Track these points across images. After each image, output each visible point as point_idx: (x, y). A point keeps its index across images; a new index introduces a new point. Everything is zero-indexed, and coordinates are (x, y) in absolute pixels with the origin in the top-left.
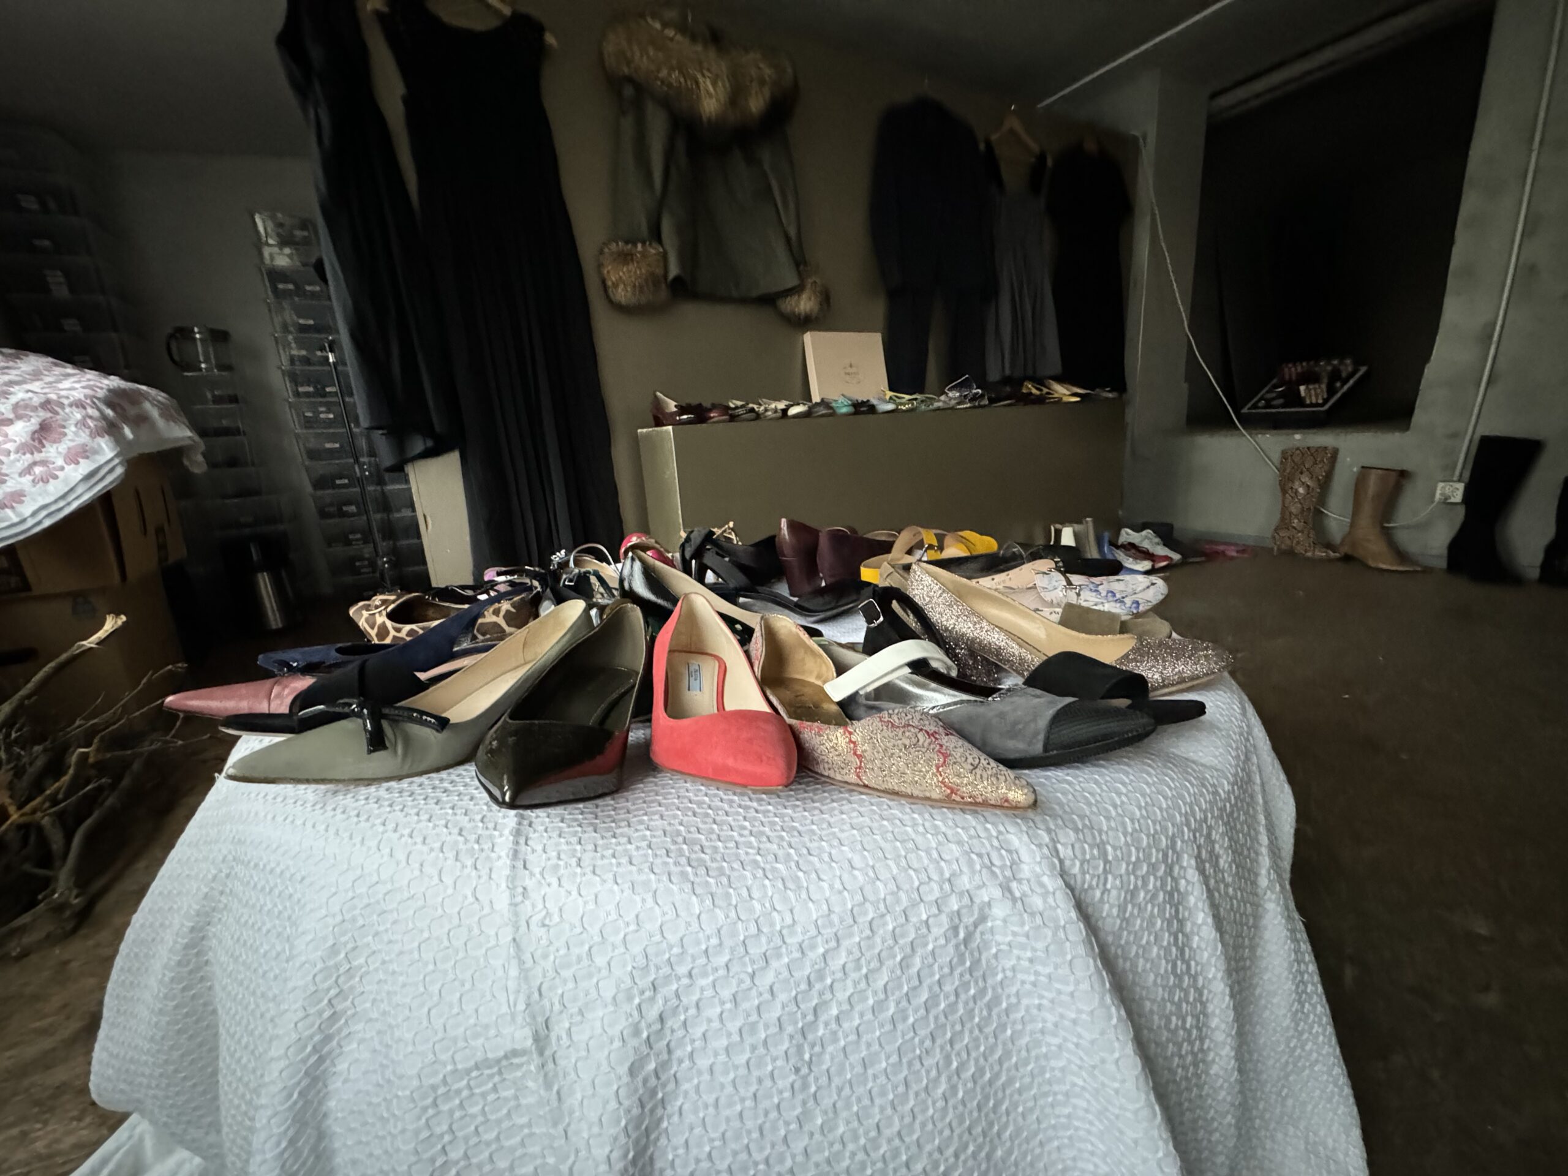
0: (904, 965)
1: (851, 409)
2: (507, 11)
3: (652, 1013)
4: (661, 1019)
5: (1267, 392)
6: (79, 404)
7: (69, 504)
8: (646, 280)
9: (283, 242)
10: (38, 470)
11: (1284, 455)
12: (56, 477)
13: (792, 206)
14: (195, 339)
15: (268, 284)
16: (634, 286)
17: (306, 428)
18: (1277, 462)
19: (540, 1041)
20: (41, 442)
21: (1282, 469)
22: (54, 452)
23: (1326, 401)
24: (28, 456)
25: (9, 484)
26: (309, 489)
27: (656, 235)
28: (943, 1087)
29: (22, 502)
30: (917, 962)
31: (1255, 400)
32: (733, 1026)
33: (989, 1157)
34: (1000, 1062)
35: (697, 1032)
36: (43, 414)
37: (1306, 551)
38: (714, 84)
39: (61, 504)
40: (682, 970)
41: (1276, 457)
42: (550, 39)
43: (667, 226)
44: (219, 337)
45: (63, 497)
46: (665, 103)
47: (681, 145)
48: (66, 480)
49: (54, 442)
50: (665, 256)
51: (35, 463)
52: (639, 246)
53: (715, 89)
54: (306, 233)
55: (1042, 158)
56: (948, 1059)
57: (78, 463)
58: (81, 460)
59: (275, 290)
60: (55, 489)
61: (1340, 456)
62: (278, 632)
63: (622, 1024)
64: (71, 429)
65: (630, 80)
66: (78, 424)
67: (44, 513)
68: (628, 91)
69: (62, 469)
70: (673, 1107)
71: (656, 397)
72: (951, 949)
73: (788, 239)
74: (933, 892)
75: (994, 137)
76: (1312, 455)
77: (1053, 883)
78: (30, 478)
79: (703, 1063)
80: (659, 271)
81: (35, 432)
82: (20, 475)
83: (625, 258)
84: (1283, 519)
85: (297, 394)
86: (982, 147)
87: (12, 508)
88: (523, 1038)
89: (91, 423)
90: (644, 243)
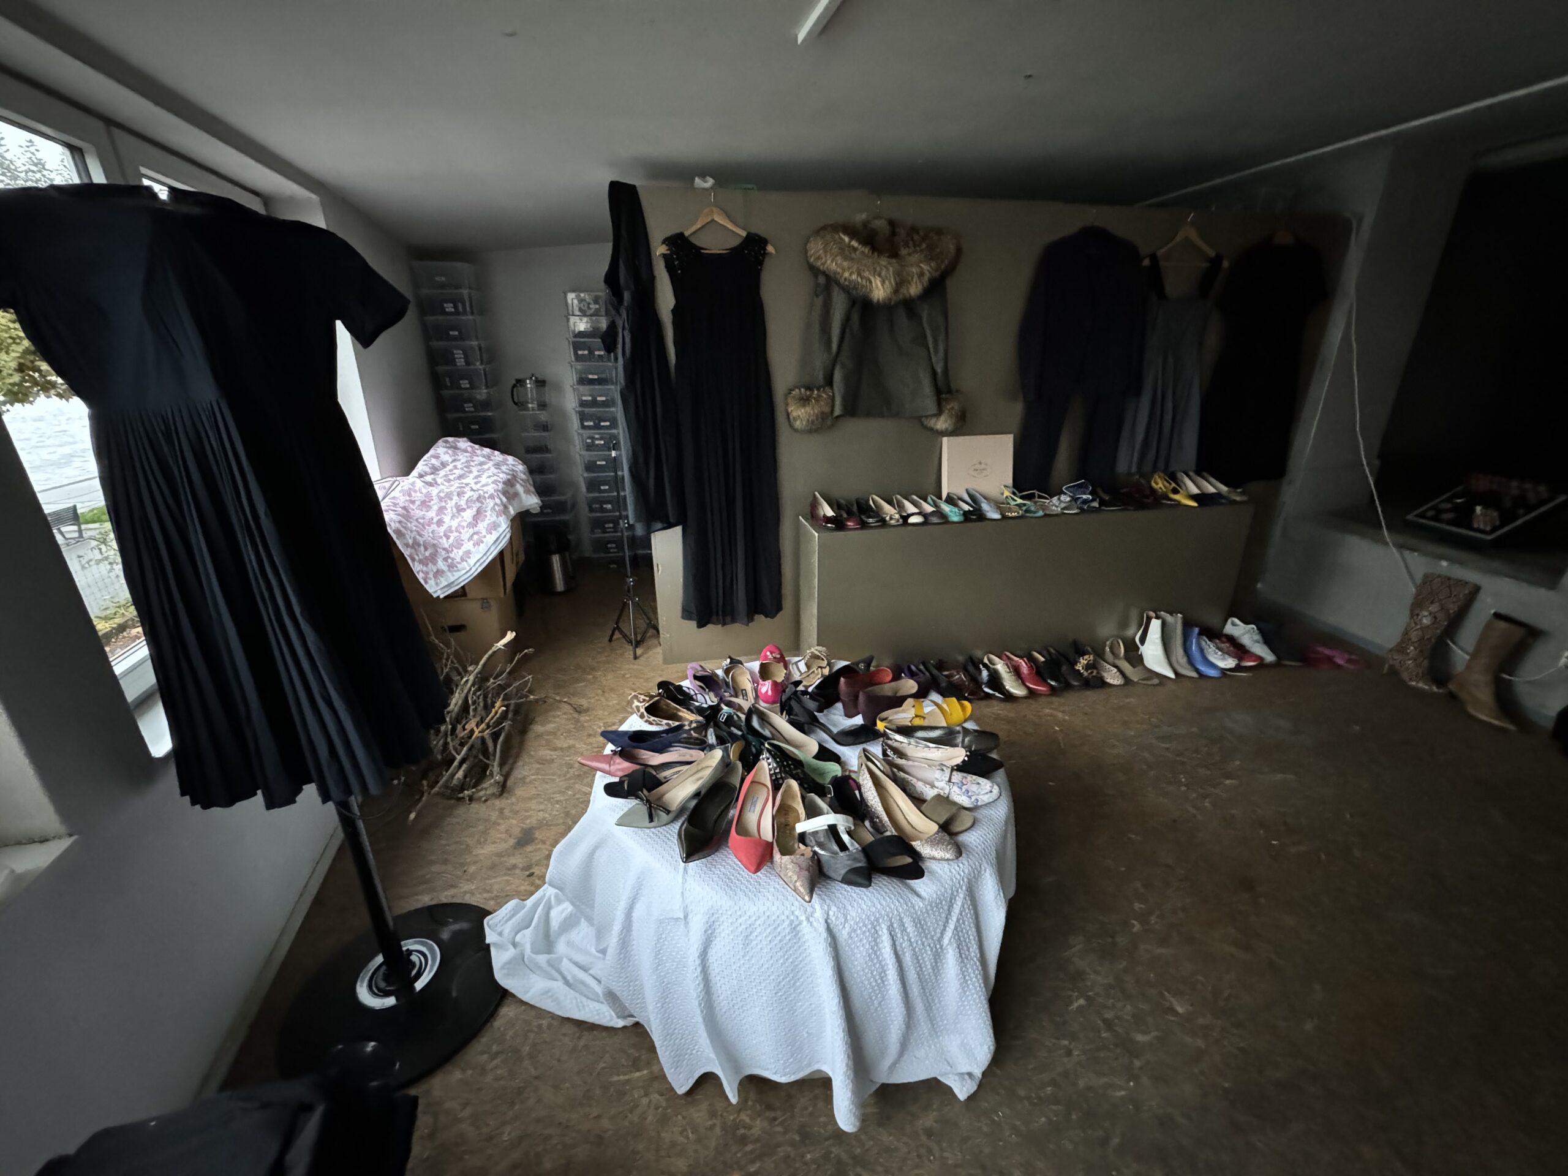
0: (775, 929)
1: (961, 518)
2: (744, 234)
3: (712, 920)
4: (714, 922)
5: (1442, 502)
6: (492, 497)
7: (488, 558)
8: (817, 416)
9: (583, 313)
10: (475, 537)
11: (1428, 579)
12: (482, 542)
13: (941, 348)
14: (527, 388)
15: (572, 350)
16: (808, 420)
17: (587, 450)
18: (1419, 581)
19: (686, 917)
20: (477, 522)
21: (1420, 589)
22: (482, 526)
23: (1494, 529)
24: (472, 529)
25: (464, 546)
26: (584, 488)
27: (829, 382)
28: (781, 961)
29: (469, 558)
30: (779, 930)
31: (1425, 508)
32: (731, 929)
33: (794, 984)
34: (801, 961)
35: (722, 927)
36: (478, 505)
37: (1411, 679)
38: (883, 282)
39: (485, 558)
40: (720, 912)
41: (1419, 577)
42: (770, 248)
43: (838, 376)
44: (541, 383)
45: (485, 554)
46: (845, 289)
47: (855, 318)
48: (487, 544)
49: (482, 521)
50: (833, 399)
51: (474, 534)
52: (816, 392)
53: (882, 285)
54: (597, 306)
55: (1217, 261)
56: (784, 956)
57: (491, 534)
58: (493, 532)
59: (576, 354)
60: (483, 548)
61: (1482, 596)
62: (561, 593)
63: (704, 920)
64: (488, 513)
65: (824, 273)
66: (493, 509)
67: (478, 564)
68: (822, 280)
69: (485, 537)
70: (714, 943)
71: (815, 496)
72: (789, 928)
73: (934, 373)
74: (787, 913)
75: (1160, 253)
76: (1449, 587)
77: (822, 921)
78: (472, 542)
79: (722, 935)
80: (827, 410)
81: (474, 516)
82: (468, 541)
83: (804, 401)
84: (1402, 641)
85: (584, 427)
86: (1146, 262)
87: (466, 561)
88: (681, 916)
89: (497, 508)
90: (818, 390)
